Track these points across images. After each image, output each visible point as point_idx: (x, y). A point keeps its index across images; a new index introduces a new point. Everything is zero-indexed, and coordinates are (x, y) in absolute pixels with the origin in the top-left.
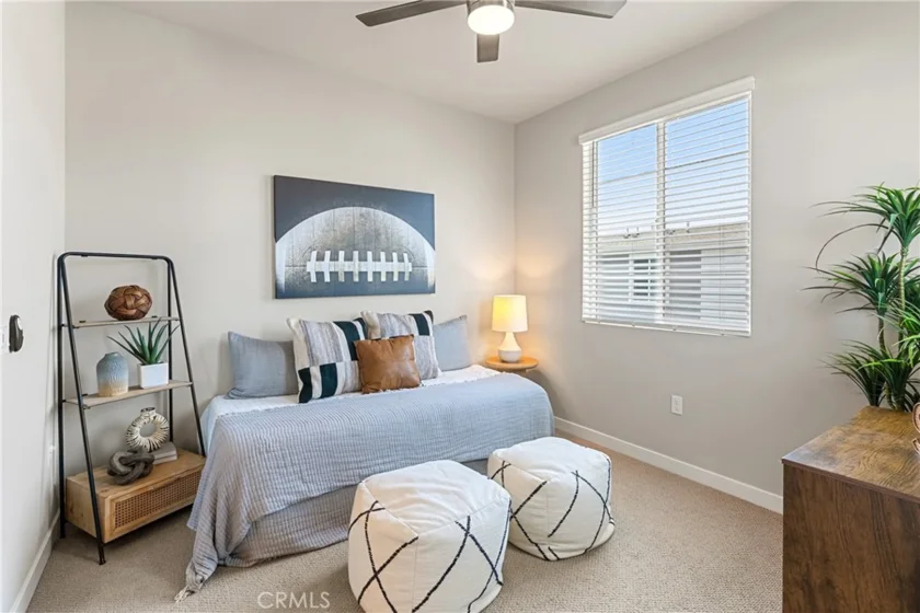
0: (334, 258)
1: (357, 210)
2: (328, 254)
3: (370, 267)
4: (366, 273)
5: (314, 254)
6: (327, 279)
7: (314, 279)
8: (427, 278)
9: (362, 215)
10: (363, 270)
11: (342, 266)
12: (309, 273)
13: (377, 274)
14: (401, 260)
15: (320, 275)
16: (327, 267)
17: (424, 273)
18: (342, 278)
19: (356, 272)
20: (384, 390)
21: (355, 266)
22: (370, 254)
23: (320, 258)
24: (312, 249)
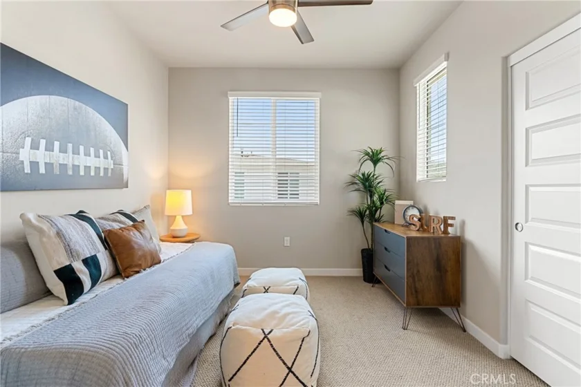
0: (49, 148)
1: (72, 103)
2: (43, 142)
3: (83, 161)
4: (79, 166)
5: (28, 140)
6: (42, 170)
7: (27, 170)
8: (123, 175)
9: (75, 109)
10: (76, 163)
11: (57, 157)
12: (22, 162)
13: (87, 168)
14: (106, 157)
15: (34, 165)
16: (41, 156)
17: (121, 170)
18: (57, 171)
19: (70, 165)
20: (144, 270)
21: (69, 159)
22: (82, 148)
23: (35, 146)
24: (25, 135)
